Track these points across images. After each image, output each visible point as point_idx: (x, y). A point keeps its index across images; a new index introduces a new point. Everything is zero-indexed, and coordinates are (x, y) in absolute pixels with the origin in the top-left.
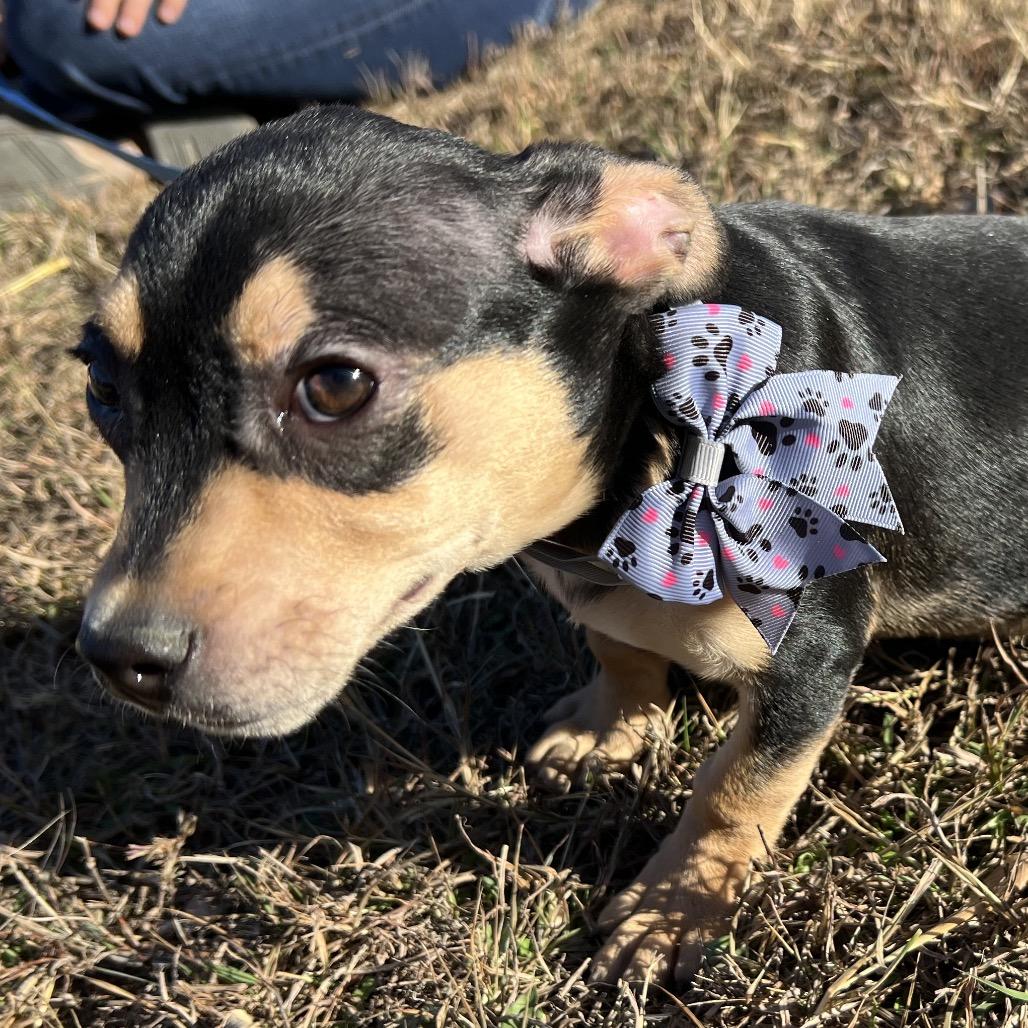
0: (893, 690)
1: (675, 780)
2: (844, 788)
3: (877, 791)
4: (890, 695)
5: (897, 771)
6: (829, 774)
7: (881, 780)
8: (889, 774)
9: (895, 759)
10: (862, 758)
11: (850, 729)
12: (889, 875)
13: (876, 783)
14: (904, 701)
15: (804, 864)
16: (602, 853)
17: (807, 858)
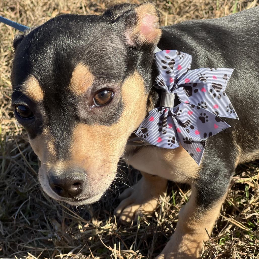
0: (248, 177)
1: (171, 217)
2: (234, 214)
3: (245, 214)
4: (247, 179)
5: (252, 207)
6: (226, 210)
7: (247, 210)
8: (249, 208)
9: (251, 202)
10: (238, 203)
11: (232, 192)
12: (253, 242)
13: (245, 211)
14: (252, 181)
15: (222, 242)
16: (148, 244)
17: (223, 240)
